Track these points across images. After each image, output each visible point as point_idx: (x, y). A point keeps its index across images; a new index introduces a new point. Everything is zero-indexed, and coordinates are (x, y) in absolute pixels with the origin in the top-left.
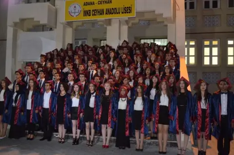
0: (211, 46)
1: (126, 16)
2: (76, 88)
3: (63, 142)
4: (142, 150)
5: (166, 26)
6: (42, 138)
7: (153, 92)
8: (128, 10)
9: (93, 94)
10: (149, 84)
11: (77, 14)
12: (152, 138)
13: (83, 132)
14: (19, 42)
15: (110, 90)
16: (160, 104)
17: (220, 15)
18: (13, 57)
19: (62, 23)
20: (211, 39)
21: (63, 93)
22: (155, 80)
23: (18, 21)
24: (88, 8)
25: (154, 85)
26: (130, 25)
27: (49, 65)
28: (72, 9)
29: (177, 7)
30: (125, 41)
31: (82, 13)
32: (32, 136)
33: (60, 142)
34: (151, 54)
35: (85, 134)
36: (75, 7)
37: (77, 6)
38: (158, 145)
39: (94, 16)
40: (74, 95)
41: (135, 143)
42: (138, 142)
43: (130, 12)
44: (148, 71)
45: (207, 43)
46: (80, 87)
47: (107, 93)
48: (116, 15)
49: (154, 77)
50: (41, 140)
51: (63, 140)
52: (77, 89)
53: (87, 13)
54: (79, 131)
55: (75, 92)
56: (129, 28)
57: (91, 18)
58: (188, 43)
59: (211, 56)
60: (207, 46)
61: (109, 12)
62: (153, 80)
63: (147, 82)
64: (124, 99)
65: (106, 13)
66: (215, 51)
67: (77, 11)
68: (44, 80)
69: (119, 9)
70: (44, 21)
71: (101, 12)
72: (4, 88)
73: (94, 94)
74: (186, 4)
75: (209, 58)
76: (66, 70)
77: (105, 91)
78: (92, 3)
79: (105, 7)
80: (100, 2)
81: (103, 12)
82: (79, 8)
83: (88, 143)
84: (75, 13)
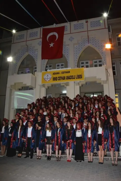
1: (78, 80)
4: (92, 162)
8: (80, 76)
11: (49, 80)
19: (40, 85)
21: (40, 128)
23: (14, 84)
26: (81, 85)
28: (45, 77)
29: (108, 74)
31: (52, 79)
32: (20, 155)
33: (38, 159)
36: (48, 75)
39: (59, 81)
43: (81, 78)
48: (73, 79)
51: (40, 158)
53: (55, 79)
61: (68, 78)
65: (67, 79)
67: (49, 78)
69: (75, 76)
70: (29, 84)
71: (63, 78)
78: (58, 73)
79: (66, 75)
80: (63, 73)
81: (65, 78)
82: (50, 76)
83: (57, 159)
84: (47, 79)
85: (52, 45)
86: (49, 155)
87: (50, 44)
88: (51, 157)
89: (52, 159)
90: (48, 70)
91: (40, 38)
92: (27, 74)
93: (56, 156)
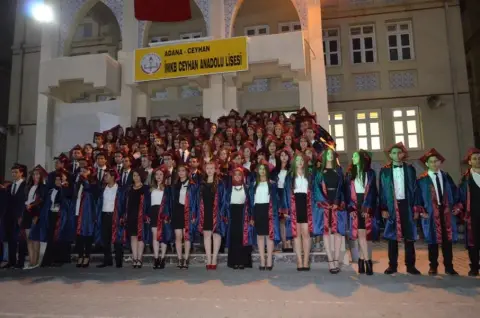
0: (368, 121)
1: (233, 70)
2: (159, 175)
3: (140, 267)
4: (270, 268)
5: (297, 85)
6: (101, 263)
7: (283, 175)
8: (235, 60)
9: (184, 183)
10: (275, 165)
12: (285, 250)
13: (171, 249)
14: (57, 120)
15: (215, 174)
16: (296, 191)
17: (379, 72)
18: (47, 145)
19: (131, 86)
20: (367, 109)
21: (138, 185)
22: (284, 158)
23: (57, 84)
24: (171, 60)
25: (284, 165)
26: (240, 85)
27: (110, 148)
28: (146, 62)
29: (312, 55)
30: (233, 110)
31: (163, 69)
32: (86, 261)
33: (135, 266)
34: (272, 126)
35: (175, 252)
36: (151, 59)
37: (153, 57)
38: (295, 261)
39: (182, 72)
40: (156, 187)
41: (259, 260)
42: (263, 258)
43: (239, 64)
44: (272, 148)
45: (361, 116)
46: (166, 173)
47: (210, 180)
48: (217, 68)
49: (283, 153)
50: (100, 266)
52: (162, 177)
53: (170, 68)
54: (164, 246)
55: (156, 182)
56: (238, 90)
57: (178, 75)
58: (332, 117)
59: (369, 136)
60: (362, 121)
61: (206, 64)
62: (282, 158)
63: (273, 162)
64: (239, 187)
65: (202, 67)
66: (375, 128)
67: (154, 65)
68: (105, 168)
69: (222, 59)
70: (100, 82)
71: (193, 66)
72: (36, 183)
73: (186, 184)
74: (324, 43)
75: (365, 139)
76: (137, 156)
77: (207, 176)
78: (179, 52)
79: (200, 56)
80: (192, 50)
81: (197, 65)
82: (158, 60)
83: (180, 264)
84: (151, 68)
86: (160, 258)
88: (164, 259)
89: (167, 265)
90: (152, 45)
93: (177, 258)
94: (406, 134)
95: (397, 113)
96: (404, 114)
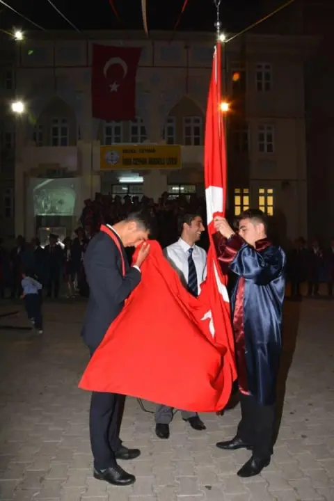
0: (241, 195)
11: (115, 162)
20: (242, 186)
24: (127, 156)
28: (108, 155)
31: (121, 161)
36: (112, 154)
37: (114, 153)
39: (135, 165)
43: (175, 164)
45: (237, 191)
48: (160, 165)
57: (133, 167)
59: (242, 206)
60: (238, 194)
65: (150, 164)
66: (246, 200)
78: (133, 151)
79: (147, 156)
80: (142, 151)
81: (146, 161)
82: (118, 155)
84: (112, 160)
85: (114, 87)
87: (111, 86)
90: (114, 144)
91: (87, 66)
92: (68, 147)
94: (266, 206)
95: (262, 191)
96: (266, 191)
